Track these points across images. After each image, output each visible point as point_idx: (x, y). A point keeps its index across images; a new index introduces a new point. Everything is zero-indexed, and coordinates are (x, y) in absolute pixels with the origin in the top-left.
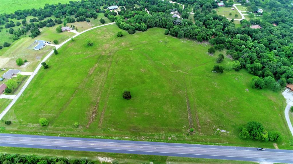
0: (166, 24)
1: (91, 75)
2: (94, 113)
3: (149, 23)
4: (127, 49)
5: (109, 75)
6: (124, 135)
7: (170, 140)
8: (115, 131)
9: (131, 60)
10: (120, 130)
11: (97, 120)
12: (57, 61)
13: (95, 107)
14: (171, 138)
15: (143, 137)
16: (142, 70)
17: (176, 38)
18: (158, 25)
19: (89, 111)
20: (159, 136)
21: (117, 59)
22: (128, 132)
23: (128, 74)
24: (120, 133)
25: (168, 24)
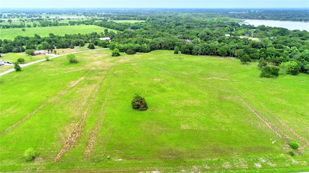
0: (174, 45)
1: (73, 87)
2: (74, 133)
3: (152, 44)
4: (128, 64)
5: (103, 86)
6: (148, 168)
7: (261, 168)
8: (126, 161)
9: (137, 72)
10: (135, 159)
11: (80, 145)
12: (17, 78)
13: (77, 124)
14: (262, 164)
15: (195, 167)
16: (155, 80)
17: (190, 55)
18: (164, 47)
19: (63, 132)
20: (232, 163)
21: (115, 72)
22: (157, 160)
23: (135, 84)
24: (139, 163)
25: (177, 43)
